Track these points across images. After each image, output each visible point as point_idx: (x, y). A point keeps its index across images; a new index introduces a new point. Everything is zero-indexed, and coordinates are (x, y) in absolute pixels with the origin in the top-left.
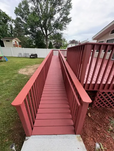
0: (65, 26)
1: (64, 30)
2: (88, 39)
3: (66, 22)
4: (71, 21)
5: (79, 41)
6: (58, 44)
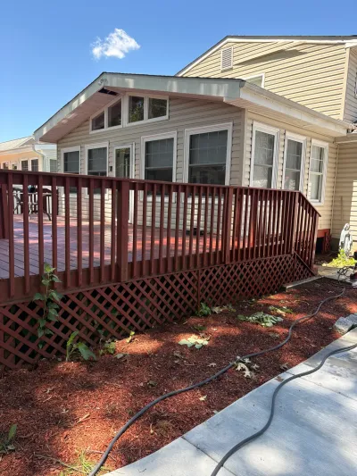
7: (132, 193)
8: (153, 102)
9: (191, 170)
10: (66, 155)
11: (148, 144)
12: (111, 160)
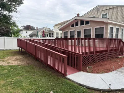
0: (15, 8)
1: (13, 12)
2: (47, 26)
3: (16, 4)
4: (23, 4)
5: (37, 27)
6: (3, 29)
7: (81, 40)
8: (86, 21)
9: (95, 35)
10: (64, 32)
11: (85, 30)
12: (76, 33)
